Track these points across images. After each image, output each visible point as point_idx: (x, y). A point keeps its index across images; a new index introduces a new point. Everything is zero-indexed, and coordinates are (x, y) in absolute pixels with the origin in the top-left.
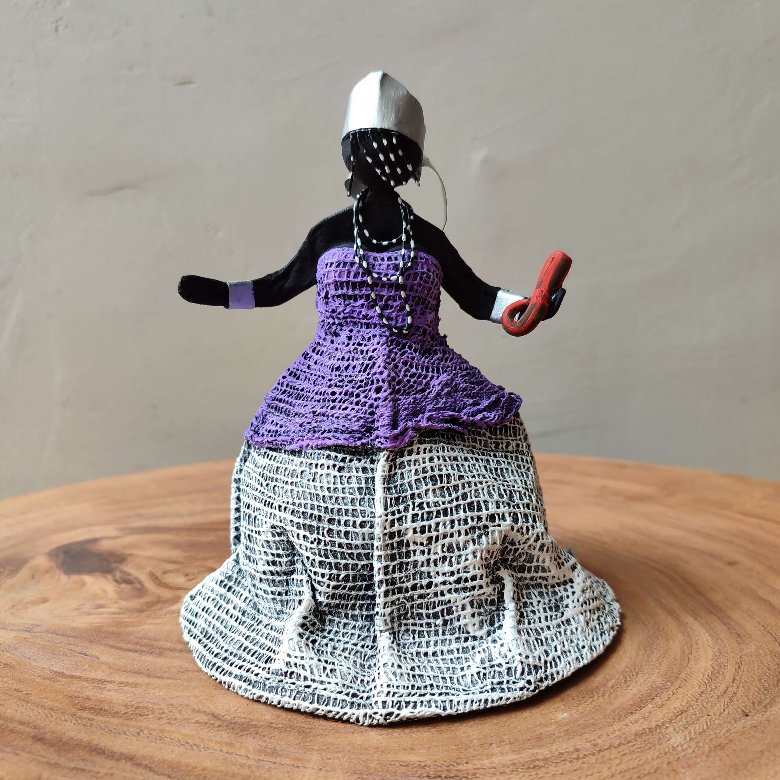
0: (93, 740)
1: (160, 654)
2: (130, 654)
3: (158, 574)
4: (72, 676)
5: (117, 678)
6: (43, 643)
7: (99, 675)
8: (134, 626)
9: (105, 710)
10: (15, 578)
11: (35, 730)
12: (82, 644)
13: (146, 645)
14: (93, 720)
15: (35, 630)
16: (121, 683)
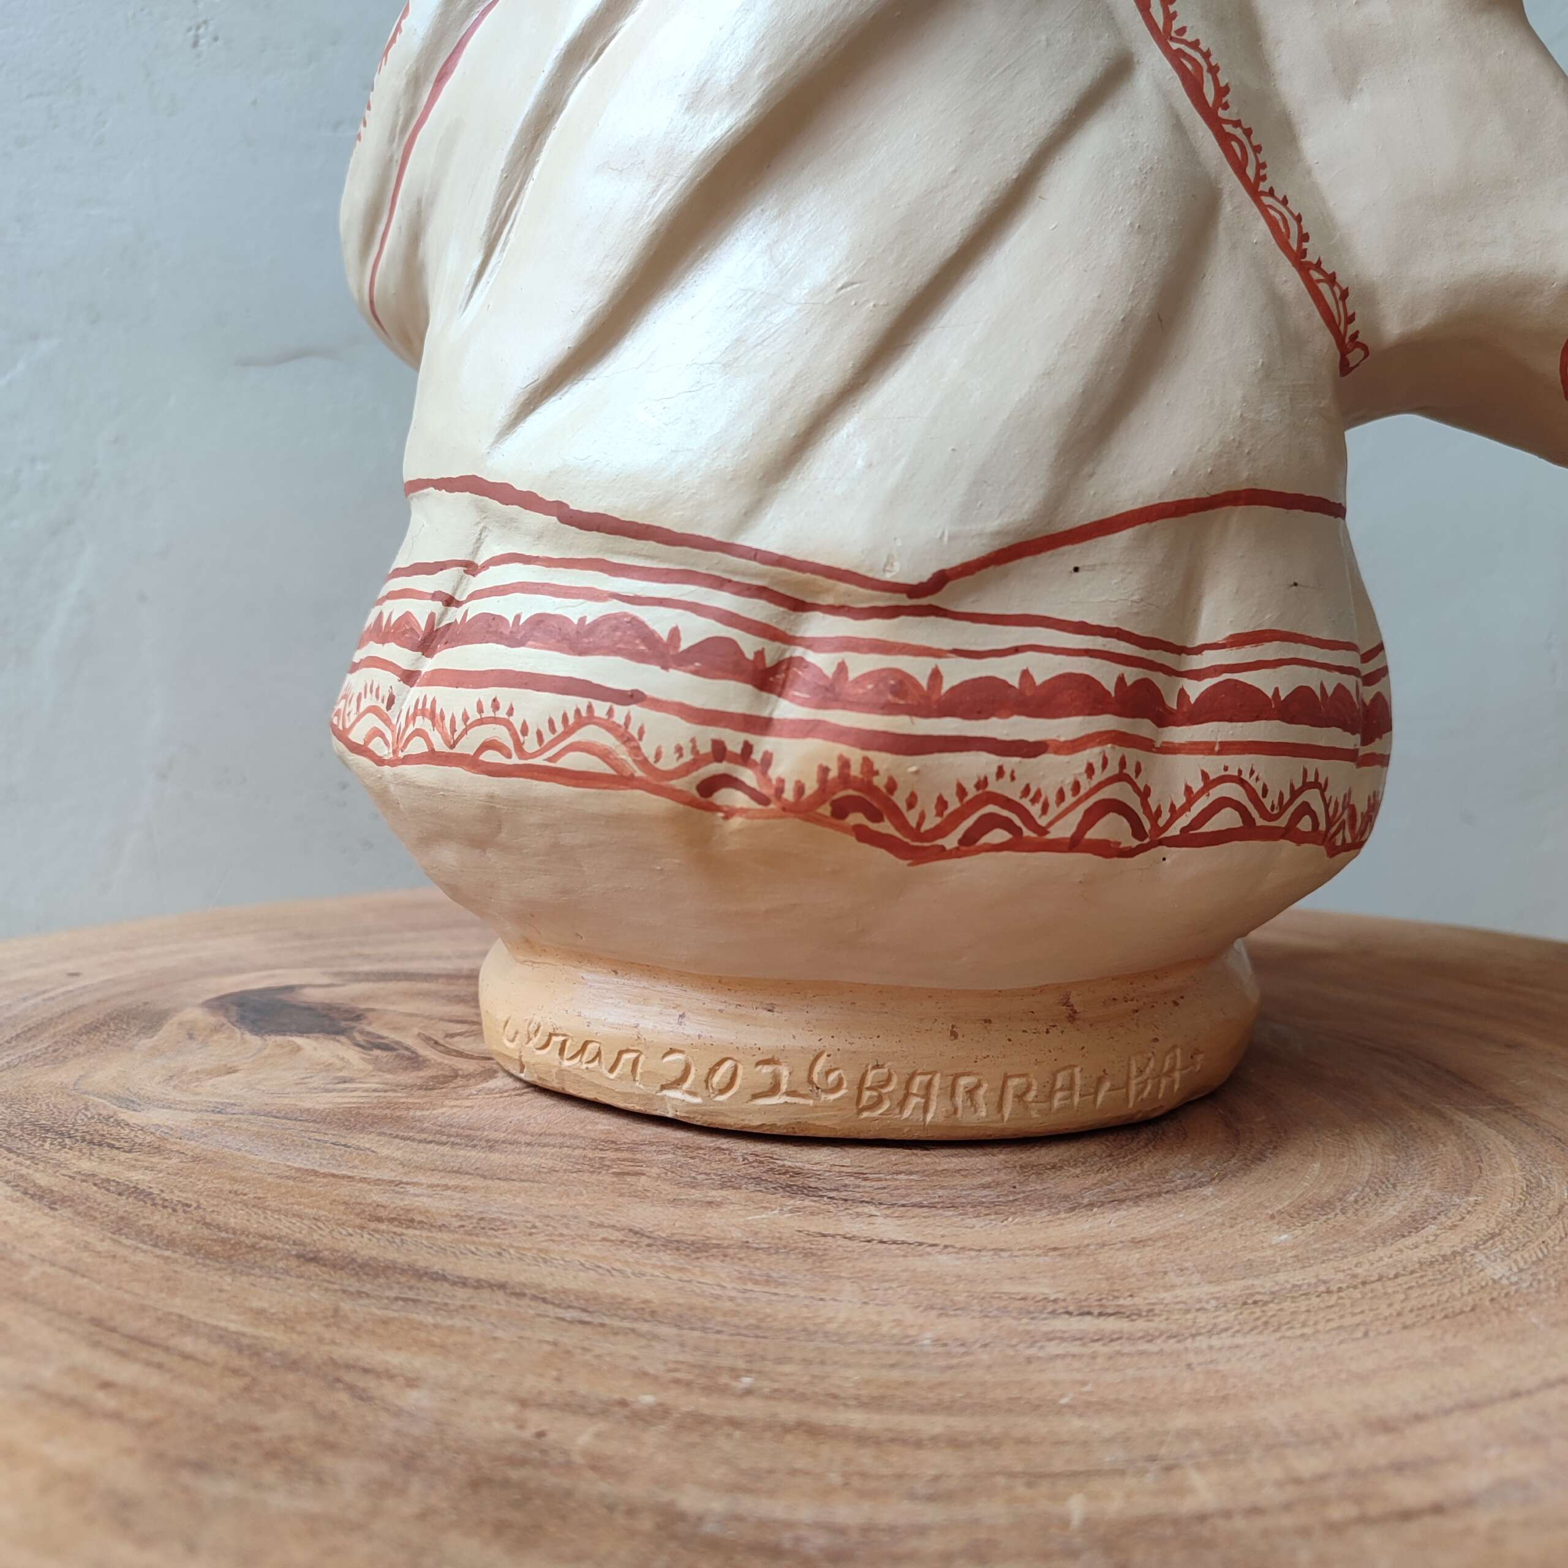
0: (416, 1261)
1: (491, 1148)
2: (433, 1147)
3: (439, 1037)
4: (333, 1175)
5: (421, 1178)
6: (256, 1129)
7: (387, 1175)
8: (421, 1109)
9: (421, 1222)
10: (155, 1038)
11: (298, 1247)
12: (335, 1133)
13: (459, 1136)
14: (403, 1234)
15: (228, 1110)
16: (431, 1186)
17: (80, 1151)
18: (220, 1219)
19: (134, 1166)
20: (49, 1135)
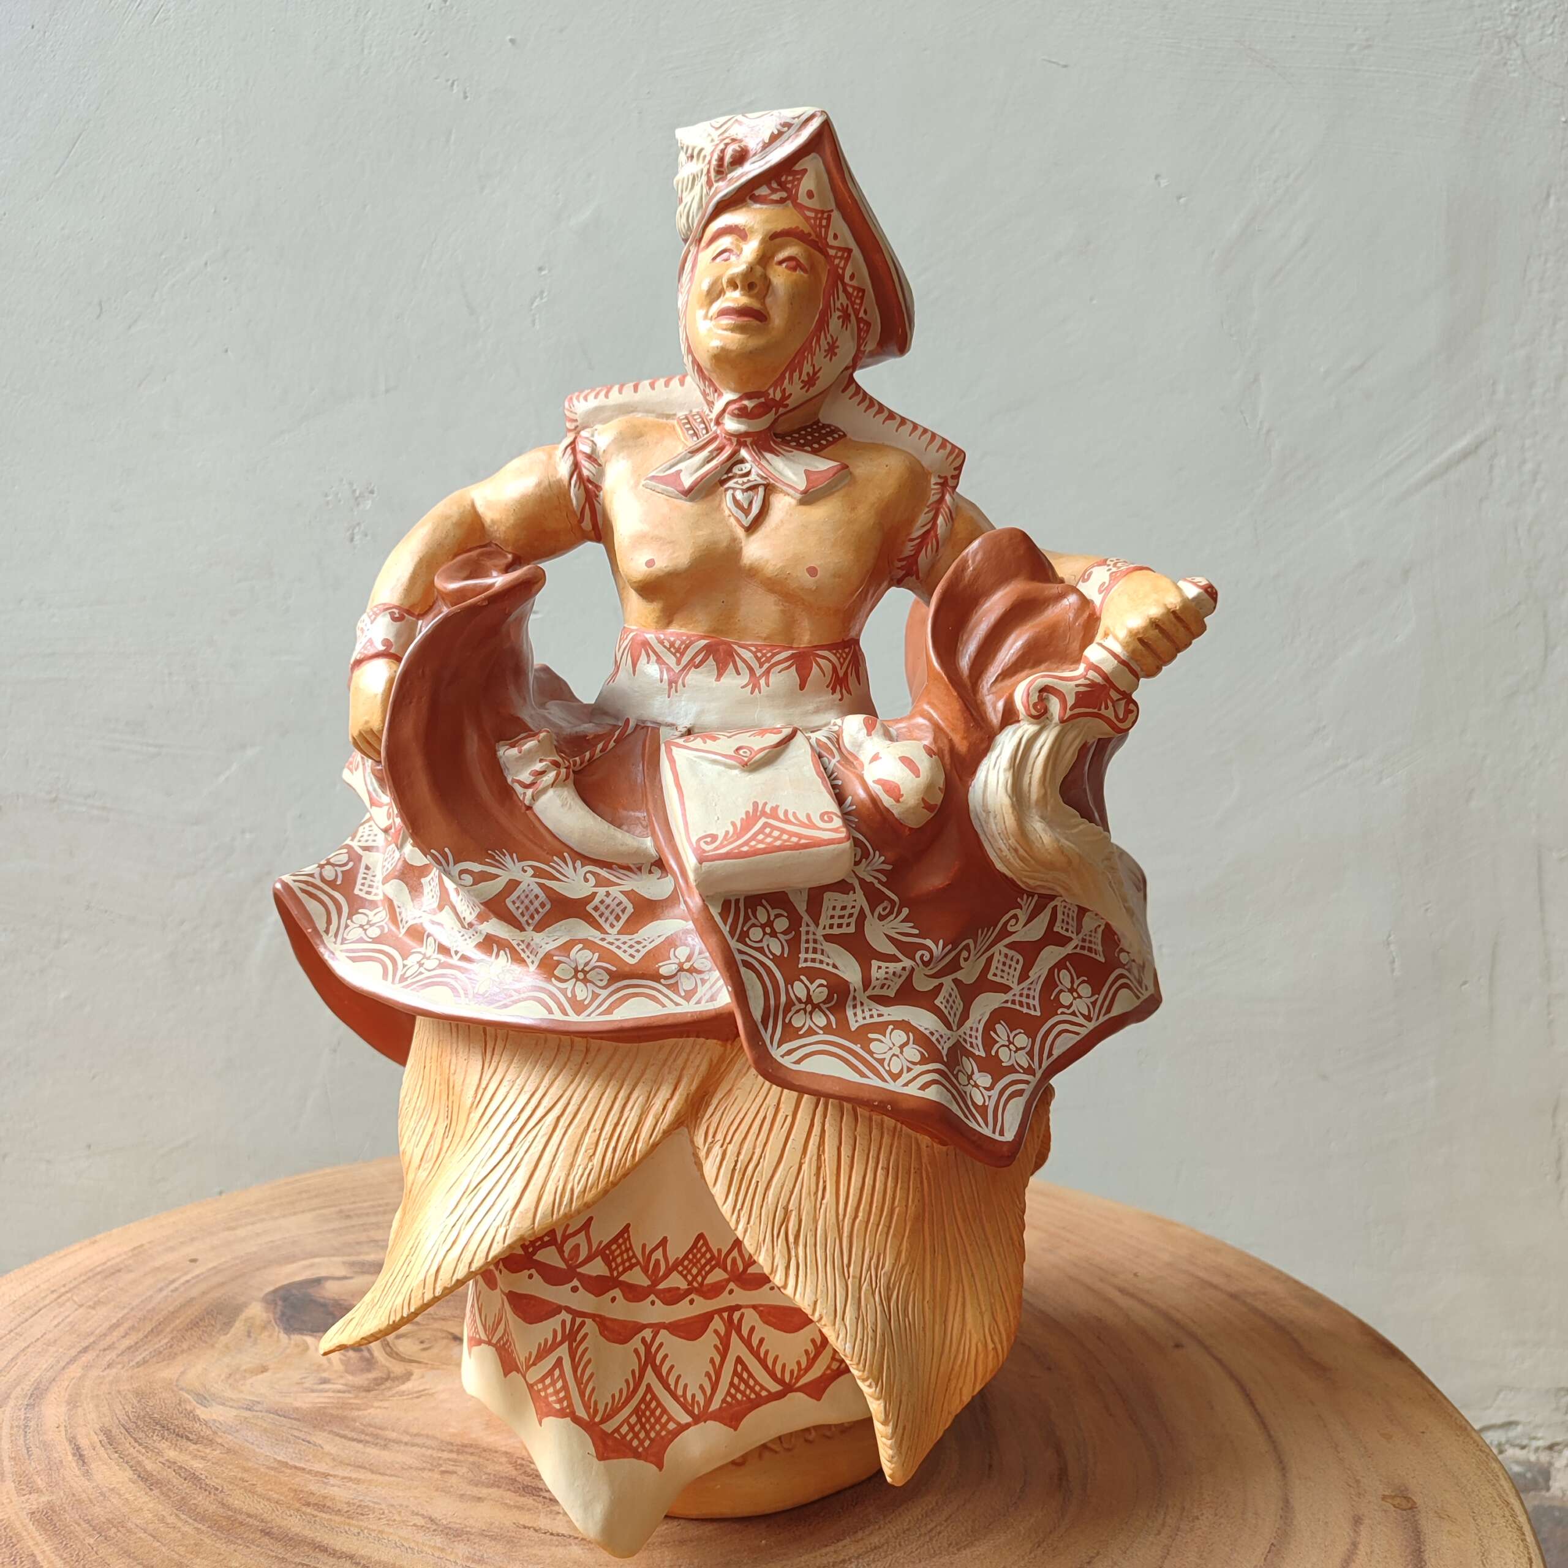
0: (317, 1536)
1: (385, 1447)
2: (354, 1444)
4: (296, 1467)
5: (341, 1472)
6: (265, 1425)
7: (323, 1468)
8: (359, 1409)
9: (328, 1507)
10: (229, 1335)
11: (263, 1524)
12: (306, 1430)
13: (372, 1434)
14: (316, 1516)
15: (255, 1408)
16: (344, 1478)
17: (171, 1442)
18: (231, 1500)
19: (196, 1456)
20: (158, 1427)
